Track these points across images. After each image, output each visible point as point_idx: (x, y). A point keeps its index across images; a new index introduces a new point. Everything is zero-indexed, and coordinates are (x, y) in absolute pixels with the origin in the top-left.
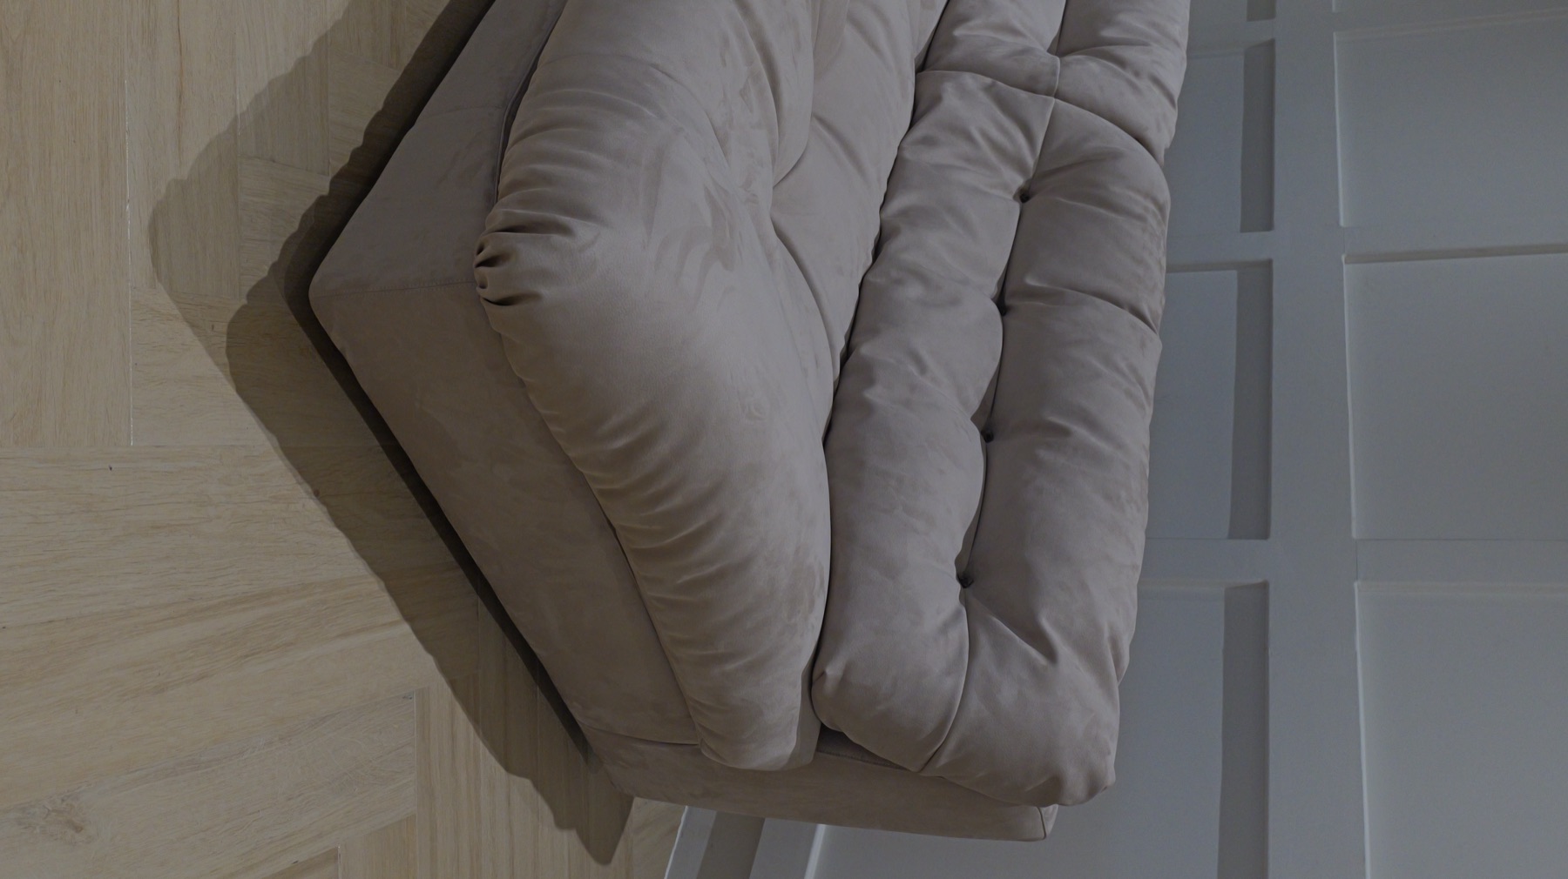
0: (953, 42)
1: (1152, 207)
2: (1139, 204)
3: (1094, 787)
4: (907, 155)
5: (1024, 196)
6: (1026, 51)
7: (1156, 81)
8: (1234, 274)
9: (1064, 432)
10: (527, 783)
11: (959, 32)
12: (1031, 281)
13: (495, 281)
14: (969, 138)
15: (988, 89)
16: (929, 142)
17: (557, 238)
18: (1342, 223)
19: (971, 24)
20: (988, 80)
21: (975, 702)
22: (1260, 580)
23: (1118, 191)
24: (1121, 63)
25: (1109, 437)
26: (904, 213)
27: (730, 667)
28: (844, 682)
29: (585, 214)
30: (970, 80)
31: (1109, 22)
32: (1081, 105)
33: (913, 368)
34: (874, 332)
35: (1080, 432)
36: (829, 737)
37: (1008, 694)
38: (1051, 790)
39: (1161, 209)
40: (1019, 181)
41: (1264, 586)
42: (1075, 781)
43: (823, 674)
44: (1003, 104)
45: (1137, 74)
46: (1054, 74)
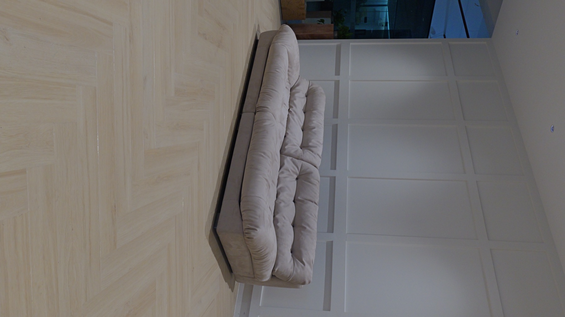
0: (285, 149)
1: (317, 182)
2: (315, 182)
3: (309, 282)
4: (280, 176)
5: (297, 179)
6: (297, 151)
7: (318, 155)
8: (329, 178)
9: (305, 228)
10: (227, 283)
11: (286, 147)
12: (299, 198)
13: (247, 236)
14: (289, 171)
15: (292, 160)
16: (282, 173)
17: (256, 231)
18: (348, 170)
19: (288, 145)
20: (291, 158)
21: (294, 272)
22: (332, 240)
23: (312, 180)
24: (312, 152)
25: (311, 228)
26: (280, 188)
27: (264, 271)
28: (278, 271)
29: (258, 227)
30: (289, 158)
31: (310, 142)
32: (306, 162)
33: (284, 219)
34: (278, 213)
35: (308, 228)
36: (273, 276)
37: (299, 271)
38: (304, 283)
39: (319, 182)
40: (296, 176)
41: (332, 242)
42: (307, 281)
43: (275, 270)
44: (294, 163)
45: (315, 154)
46: (302, 156)
